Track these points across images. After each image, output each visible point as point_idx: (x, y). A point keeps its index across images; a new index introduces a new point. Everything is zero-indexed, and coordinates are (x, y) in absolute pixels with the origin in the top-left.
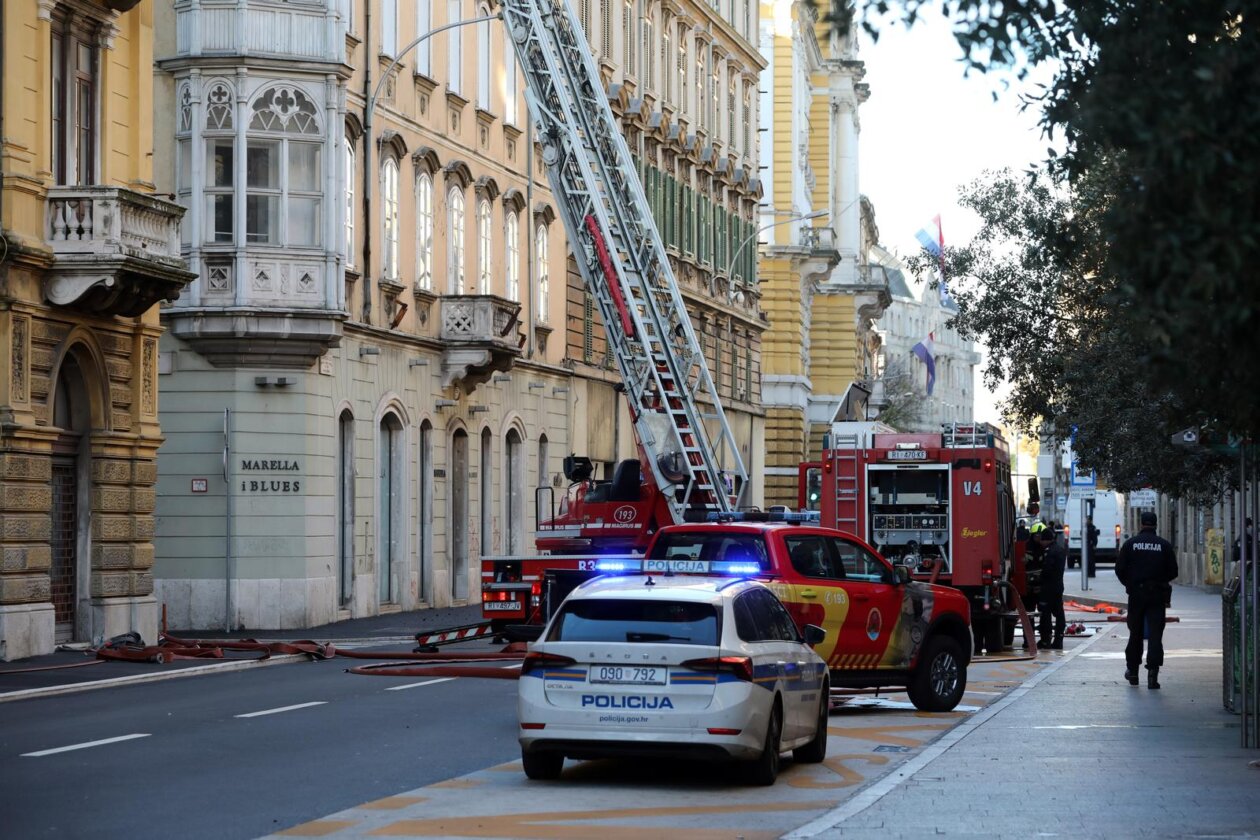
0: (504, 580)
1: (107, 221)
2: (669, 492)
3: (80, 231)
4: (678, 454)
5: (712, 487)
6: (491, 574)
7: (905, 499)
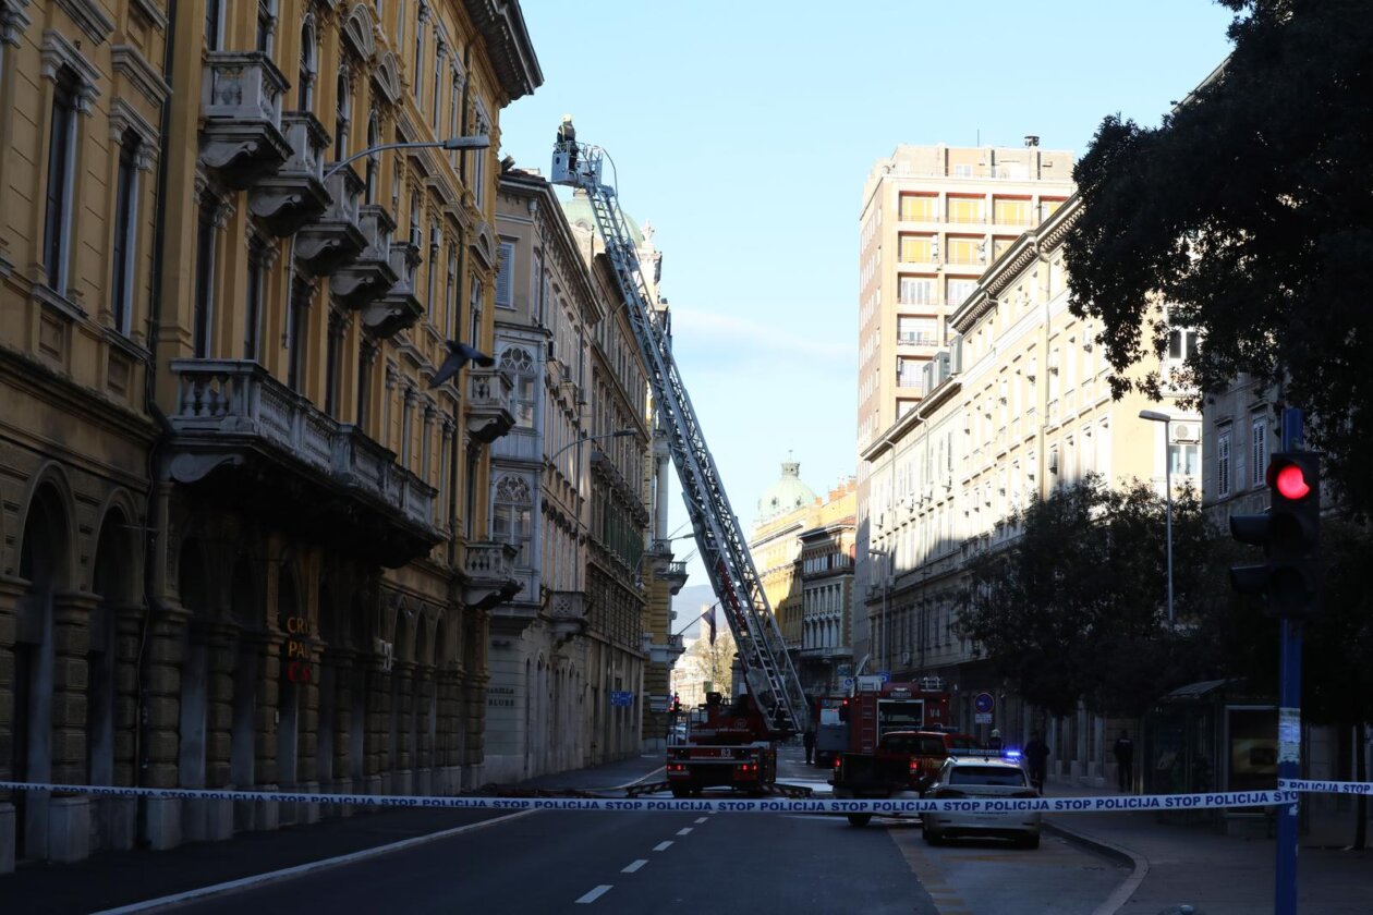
0: (680, 759)
1: (497, 561)
2: (765, 712)
3: (481, 565)
4: (770, 691)
5: (787, 709)
6: (672, 755)
7: (897, 718)
